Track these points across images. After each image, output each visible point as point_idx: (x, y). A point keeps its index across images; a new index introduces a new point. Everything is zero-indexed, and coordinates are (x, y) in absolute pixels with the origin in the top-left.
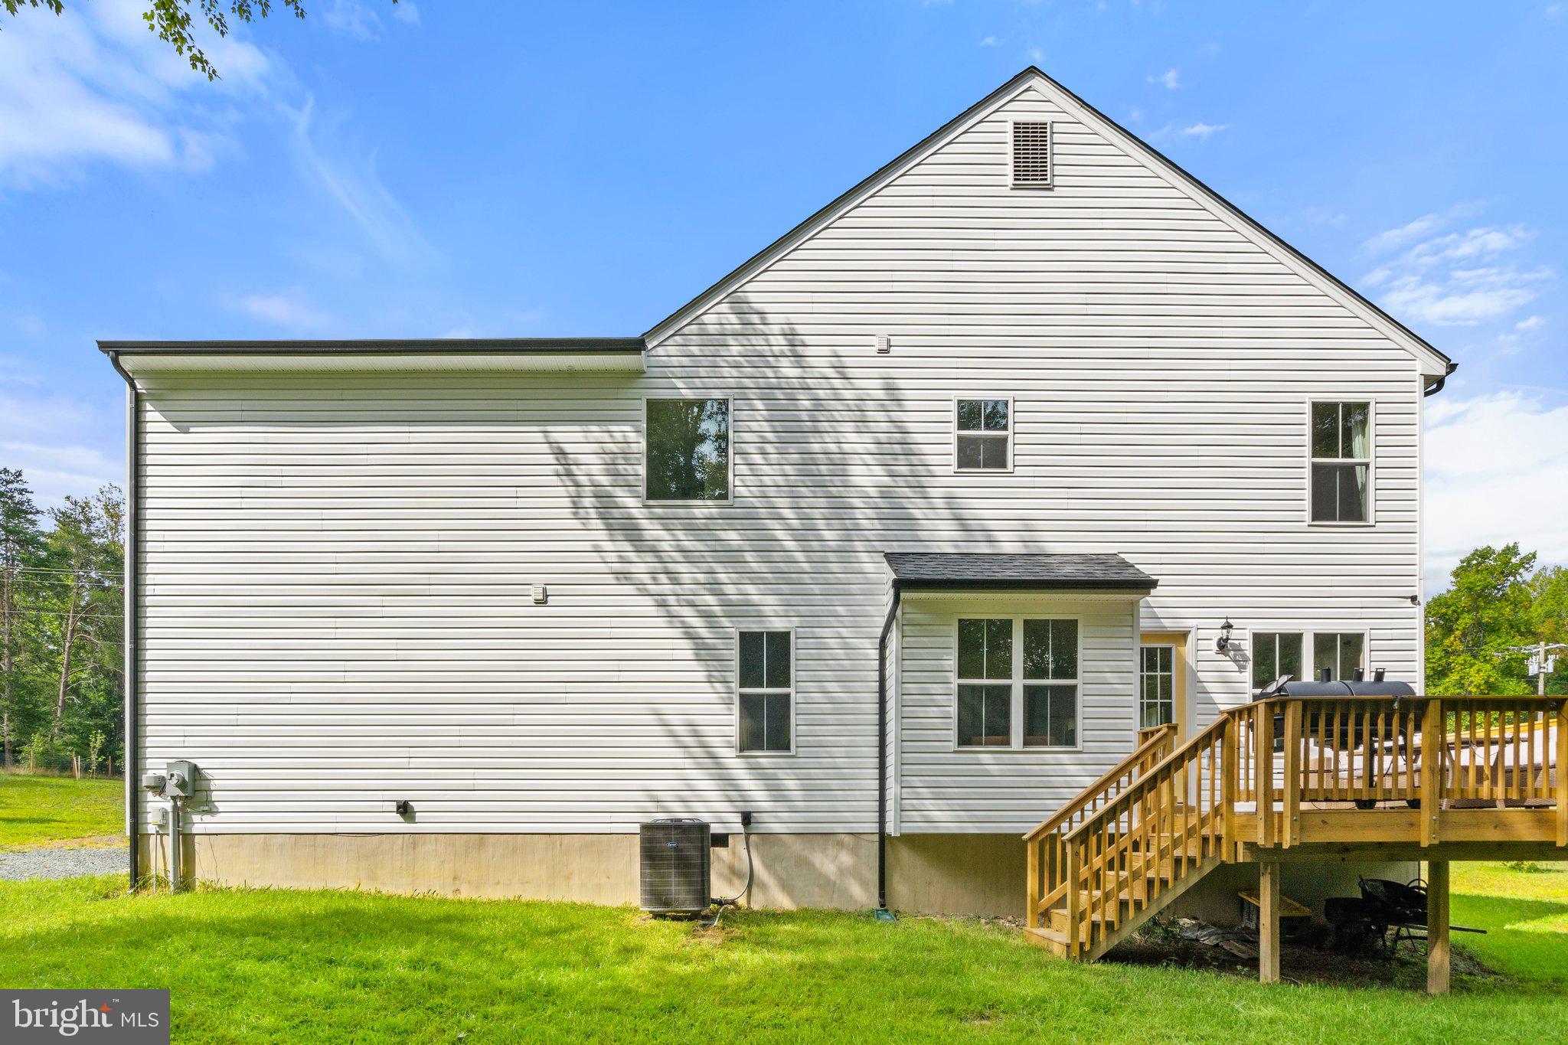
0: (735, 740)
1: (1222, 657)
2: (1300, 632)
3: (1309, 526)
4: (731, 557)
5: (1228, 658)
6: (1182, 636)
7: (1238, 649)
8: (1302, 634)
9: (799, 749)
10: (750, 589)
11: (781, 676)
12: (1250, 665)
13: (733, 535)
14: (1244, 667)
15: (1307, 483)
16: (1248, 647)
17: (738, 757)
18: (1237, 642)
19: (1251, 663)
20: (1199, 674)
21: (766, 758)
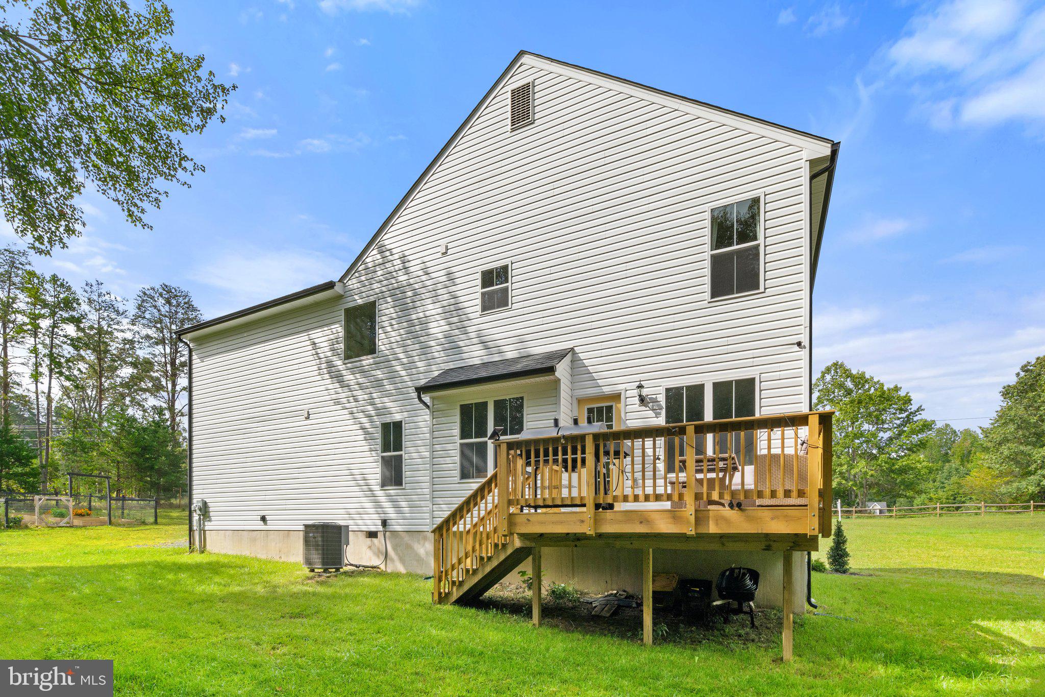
0: (379, 481)
1: (643, 408)
2: (702, 383)
3: (709, 303)
4: (378, 384)
5: (648, 409)
6: (617, 397)
7: (655, 401)
8: (703, 385)
9: (407, 485)
10: (386, 399)
11: (398, 446)
12: (664, 412)
13: (378, 372)
14: (660, 414)
15: (707, 272)
16: (662, 399)
17: (381, 490)
18: (654, 396)
19: (664, 410)
20: (627, 421)
21: (393, 491)
